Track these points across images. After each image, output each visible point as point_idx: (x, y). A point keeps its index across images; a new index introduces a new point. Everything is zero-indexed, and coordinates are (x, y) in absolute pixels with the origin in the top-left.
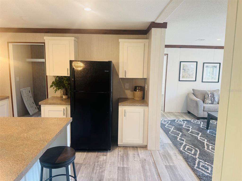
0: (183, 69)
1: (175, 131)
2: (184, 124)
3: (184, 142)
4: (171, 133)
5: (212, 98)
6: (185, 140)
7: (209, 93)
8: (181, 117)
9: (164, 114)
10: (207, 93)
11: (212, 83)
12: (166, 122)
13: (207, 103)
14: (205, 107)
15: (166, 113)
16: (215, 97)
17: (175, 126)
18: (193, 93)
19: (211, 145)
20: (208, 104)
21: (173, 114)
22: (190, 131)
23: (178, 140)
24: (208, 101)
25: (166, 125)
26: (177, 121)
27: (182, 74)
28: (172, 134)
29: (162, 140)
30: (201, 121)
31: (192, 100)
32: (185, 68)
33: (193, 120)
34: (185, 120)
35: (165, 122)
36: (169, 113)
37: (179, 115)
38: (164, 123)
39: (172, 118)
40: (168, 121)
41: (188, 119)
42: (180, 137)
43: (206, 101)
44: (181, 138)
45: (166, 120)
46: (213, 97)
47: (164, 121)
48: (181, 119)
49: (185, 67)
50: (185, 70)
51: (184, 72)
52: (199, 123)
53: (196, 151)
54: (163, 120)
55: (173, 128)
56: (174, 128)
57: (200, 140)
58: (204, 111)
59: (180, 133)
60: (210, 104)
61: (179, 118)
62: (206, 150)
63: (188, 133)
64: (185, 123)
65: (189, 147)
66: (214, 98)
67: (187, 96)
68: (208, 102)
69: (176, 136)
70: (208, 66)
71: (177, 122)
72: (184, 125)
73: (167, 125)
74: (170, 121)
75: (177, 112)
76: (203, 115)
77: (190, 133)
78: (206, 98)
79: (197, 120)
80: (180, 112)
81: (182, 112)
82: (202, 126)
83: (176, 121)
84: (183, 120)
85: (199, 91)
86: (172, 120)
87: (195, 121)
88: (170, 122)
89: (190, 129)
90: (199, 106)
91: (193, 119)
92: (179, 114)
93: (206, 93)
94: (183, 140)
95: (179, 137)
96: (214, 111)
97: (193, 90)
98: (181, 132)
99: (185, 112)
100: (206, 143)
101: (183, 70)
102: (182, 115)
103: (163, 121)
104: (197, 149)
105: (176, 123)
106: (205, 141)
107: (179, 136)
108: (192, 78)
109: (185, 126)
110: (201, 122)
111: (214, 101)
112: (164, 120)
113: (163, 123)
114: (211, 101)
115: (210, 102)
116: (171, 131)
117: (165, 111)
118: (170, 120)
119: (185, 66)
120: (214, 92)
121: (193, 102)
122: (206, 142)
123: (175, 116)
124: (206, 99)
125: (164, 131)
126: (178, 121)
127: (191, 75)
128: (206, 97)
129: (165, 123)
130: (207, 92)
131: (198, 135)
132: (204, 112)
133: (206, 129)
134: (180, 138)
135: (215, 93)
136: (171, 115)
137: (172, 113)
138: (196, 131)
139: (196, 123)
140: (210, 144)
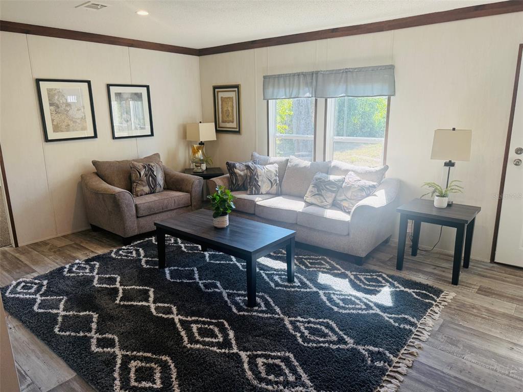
0: (51, 105)
1: (71, 313)
2: (95, 273)
3: (117, 350)
4: (61, 330)
5: (151, 178)
6: (117, 339)
7: (139, 165)
8: (78, 249)
9: (17, 255)
10: (134, 167)
11: (138, 139)
12: (32, 291)
13: (139, 194)
14: (139, 206)
15: (25, 251)
16: (155, 173)
17: (67, 295)
18: (96, 171)
19: (193, 318)
20: (141, 195)
21: (48, 247)
22: (120, 295)
23: (94, 348)
24: (142, 188)
25: (34, 300)
26: (70, 271)
27: (53, 120)
28: (68, 333)
29: (33, 383)
30: (136, 245)
31: (97, 193)
32: (56, 101)
33: (115, 250)
34: (93, 259)
35: (30, 288)
36: (36, 246)
37: (71, 246)
38: (25, 296)
39: (51, 265)
40: (37, 281)
41: (101, 251)
42: (98, 335)
43: (137, 189)
44: (100, 337)
45: (29, 278)
46: (151, 175)
47: (23, 287)
48: (80, 258)
49: (56, 97)
50: (59, 108)
51: (57, 113)
52: (134, 254)
53: (165, 367)
54: (18, 284)
55: (62, 306)
56: (66, 302)
57: (160, 315)
58: (138, 217)
59: (92, 317)
60: (148, 194)
61: (74, 255)
62: (189, 346)
63: (117, 302)
64: (96, 271)
65: (139, 364)
66: (154, 178)
67: (82, 185)
68: (142, 190)
69: (82, 334)
70: (120, 93)
71: (73, 275)
72: (93, 277)
73: (39, 301)
74: (45, 277)
75: (59, 235)
76: (138, 227)
77: (122, 303)
78: (135, 182)
79: (125, 245)
80: (69, 232)
81: (75, 231)
82: (147, 262)
83: (66, 270)
84: (87, 261)
85: (110, 164)
86: (51, 273)
87: (121, 252)
88: (45, 282)
89: (118, 285)
90: (124, 206)
91: (114, 247)
92: (68, 242)
93: (131, 168)
94: (111, 344)
95: (94, 336)
96: (161, 210)
97: (94, 163)
98: (95, 309)
99: (84, 229)
100: (180, 320)
101: (51, 107)
102: (78, 242)
103: (19, 289)
104: (164, 358)
105: (68, 278)
106: (172, 313)
107: (94, 331)
108: (84, 129)
109: (99, 279)
110: (137, 251)
111: (155, 186)
112: (23, 284)
113: (21, 296)
114: (149, 185)
115: (147, 189)
116: (60, 319)
117: (19, 245)
118: (42, 273)
119: (55, 94)
120: (152, 162)
121: (104, 200)
122: (177, 315)
123: (59, 250)
124: (135, 184)
125: (33, 332)
126: (74, 269)
127: (78, 121)
128: (133, 178)
129: (30, 294)
130: (133, 164)
131: (147, 301)
132: (140, 219)
133: (157, 267)
134: (98, 339)
135: (152, 164)
136: (42, 253)
137: (45, 243)
138: (138, 287)
139: (126, 256)
140: (189, 319)
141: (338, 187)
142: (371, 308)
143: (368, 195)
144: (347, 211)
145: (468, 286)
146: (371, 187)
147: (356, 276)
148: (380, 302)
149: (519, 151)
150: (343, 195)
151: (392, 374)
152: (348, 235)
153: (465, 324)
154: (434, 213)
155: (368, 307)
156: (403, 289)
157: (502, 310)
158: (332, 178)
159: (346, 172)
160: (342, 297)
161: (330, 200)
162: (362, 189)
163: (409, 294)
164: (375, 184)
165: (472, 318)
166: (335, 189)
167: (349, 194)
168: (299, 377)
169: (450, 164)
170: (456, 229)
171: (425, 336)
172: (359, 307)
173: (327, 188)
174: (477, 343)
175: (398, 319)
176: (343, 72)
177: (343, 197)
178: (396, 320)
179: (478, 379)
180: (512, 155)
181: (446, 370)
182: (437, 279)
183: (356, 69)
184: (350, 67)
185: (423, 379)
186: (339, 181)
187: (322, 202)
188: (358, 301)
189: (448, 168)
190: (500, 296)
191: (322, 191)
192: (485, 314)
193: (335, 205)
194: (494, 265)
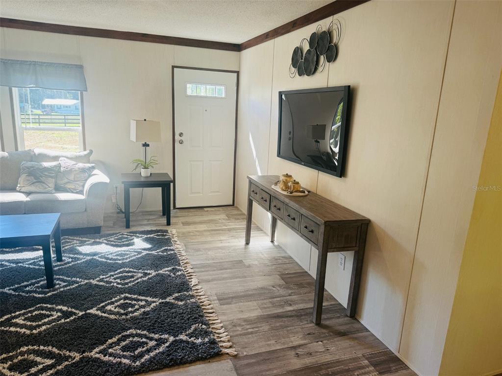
141: (56, 172)
142: (141, 252)
143: (90, 176)
144: (75, 191)
145: (176, 224)
146: (91, 168)
147: (108, 241)
148: (143, 248)
149: (181, 134)
150: (65, 178)
151: (188, 275)
152: (86, 210)
153: (194, 241)
154: (142, 180)
155: (139, 253)
156: (146, 236)
157: (203, 229)
158: (46, 164)
159: (56, 158)
160: (115, 254)
161: (52, 185)
162: (83, 170)
163: (153, 238)
164: (93, 165)
165: (194, 237)
166: (53, 175)
167: (72, 177)
168: (146, 301)
169: (146, 145)
170: (161, 188)
171: (183, 253)
172: (132, 255)
173: (46, 175)
174: (207, 246)
175: (163, 251)
176: (30, 64)
177: (66, 180)
178: (163, 252)
179: (222, 259)
180: (177, 137)
181: (208, 262)
182: (156, 226)
183: (45, 63)
184: (38, 61)
185: (203, 270)
186: (55, 166)
187: (46, 188)
188: (128, 252)
189: (144, 148)
190: (195, 223)
191: (41, 178)
192: (198, 234)
193: (58, 189)
194: (176, 210)
